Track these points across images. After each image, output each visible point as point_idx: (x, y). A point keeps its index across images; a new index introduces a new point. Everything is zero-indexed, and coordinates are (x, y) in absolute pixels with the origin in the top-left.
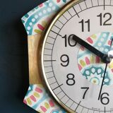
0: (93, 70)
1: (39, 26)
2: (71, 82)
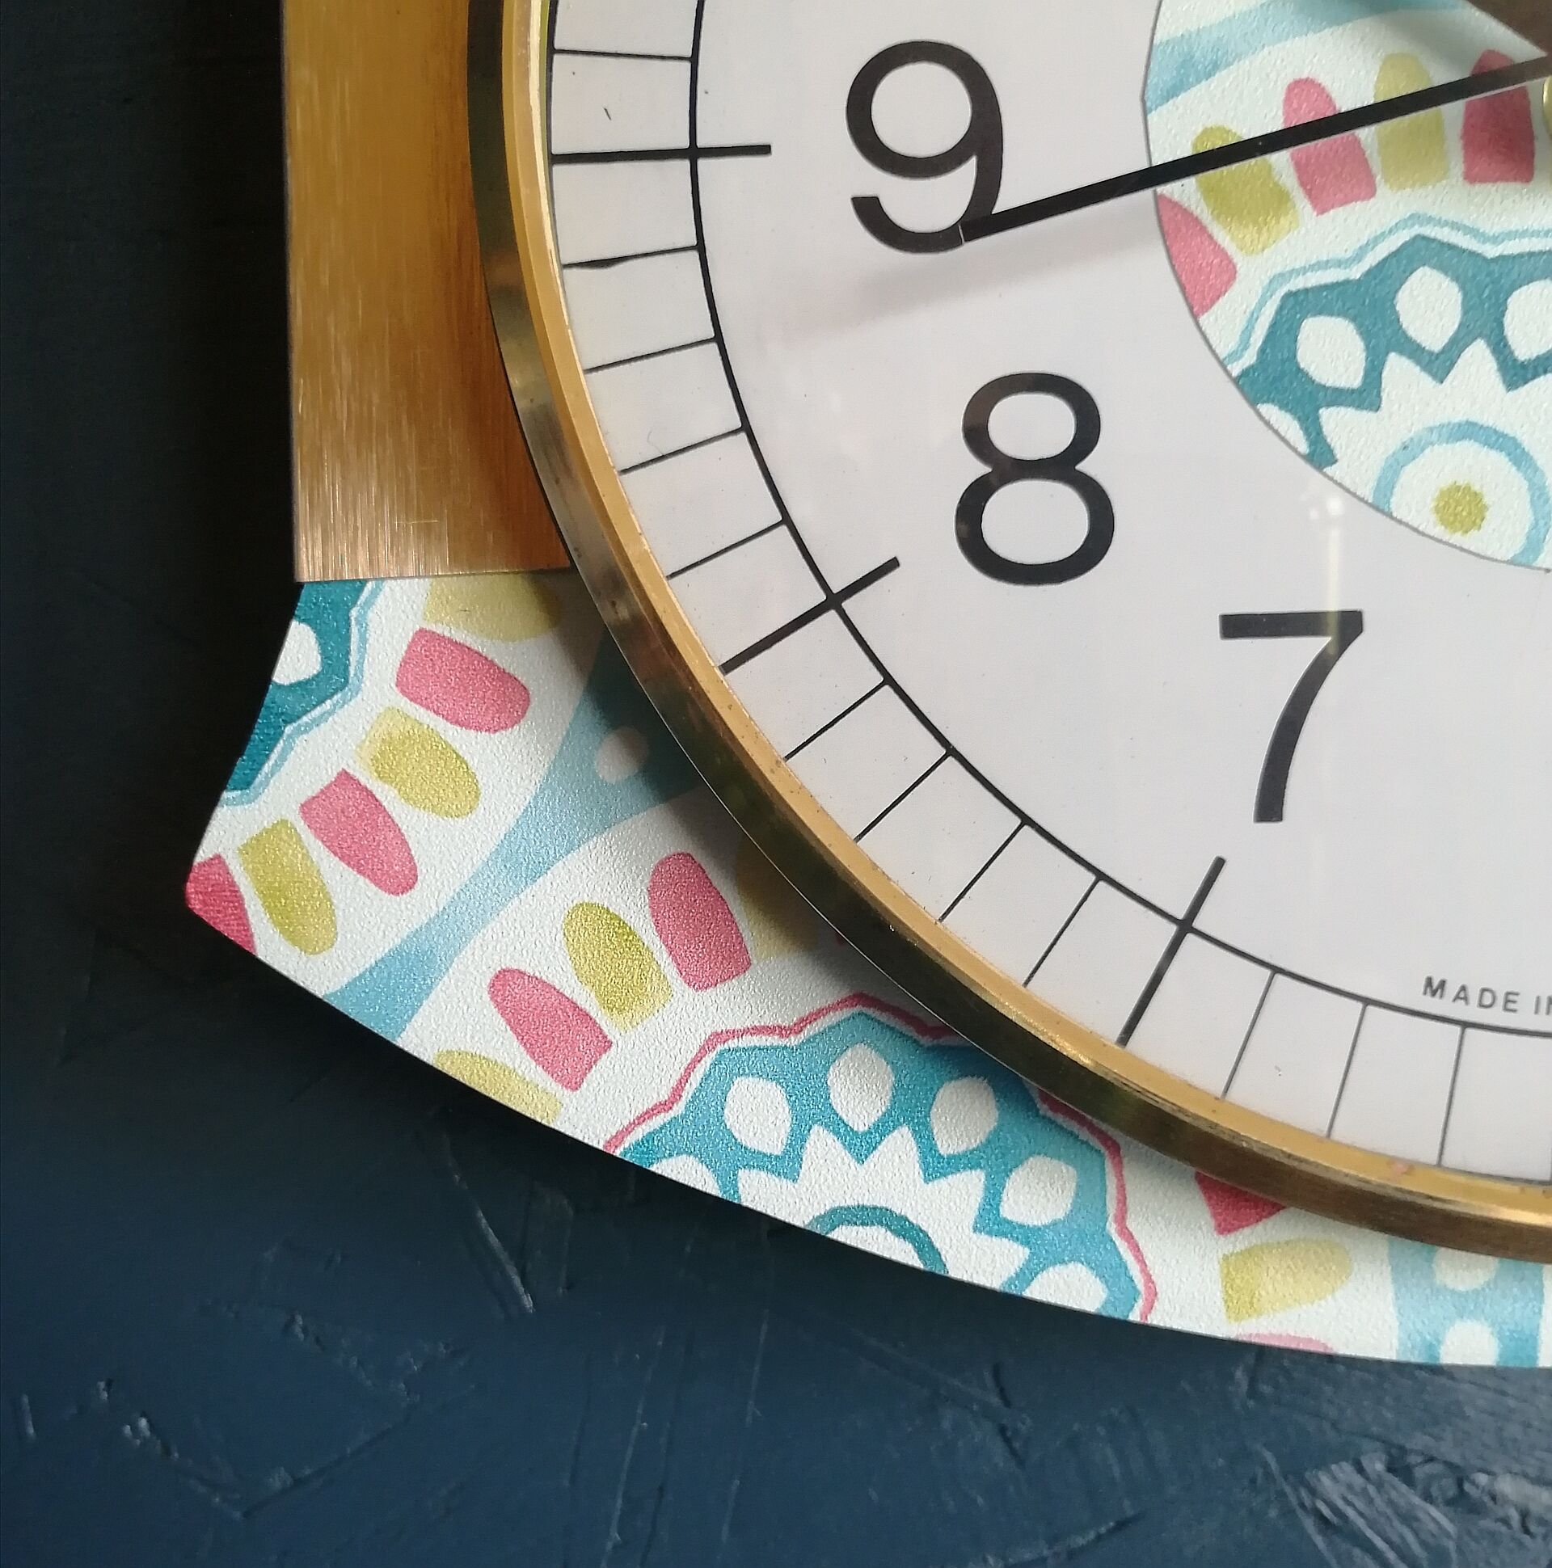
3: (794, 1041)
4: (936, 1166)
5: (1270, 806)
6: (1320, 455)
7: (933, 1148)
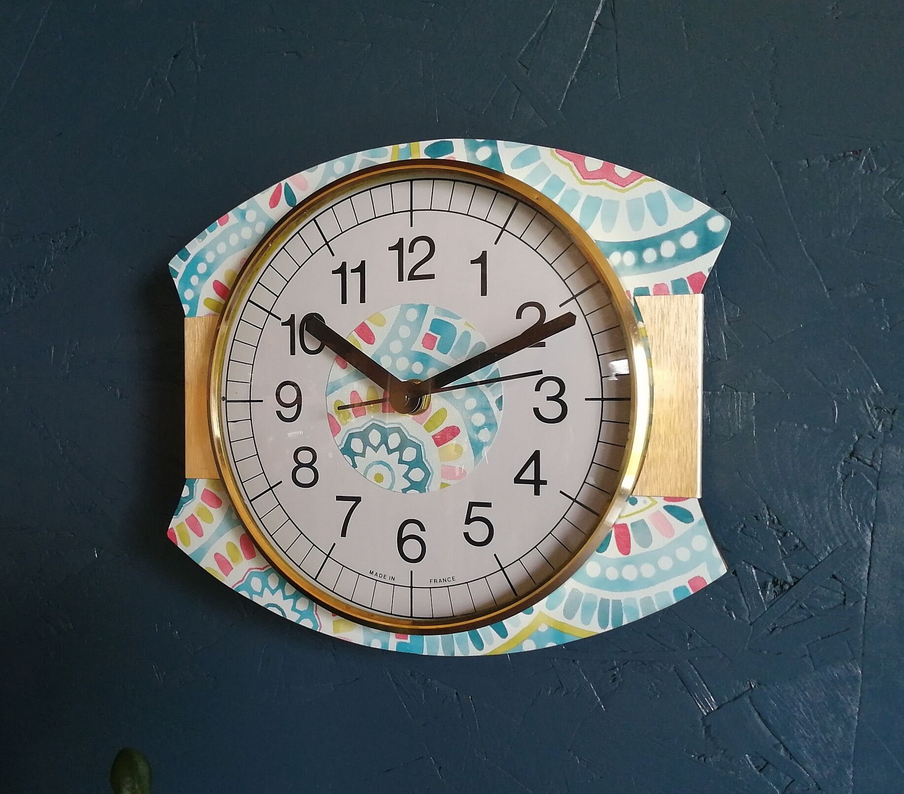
0: (375, 437)
1: (217, 286)
2: (305, 475)
3: (263, 571)
4: (285, 598)
5: (344, 534)
6: (354, 466)
7: (285, 594)
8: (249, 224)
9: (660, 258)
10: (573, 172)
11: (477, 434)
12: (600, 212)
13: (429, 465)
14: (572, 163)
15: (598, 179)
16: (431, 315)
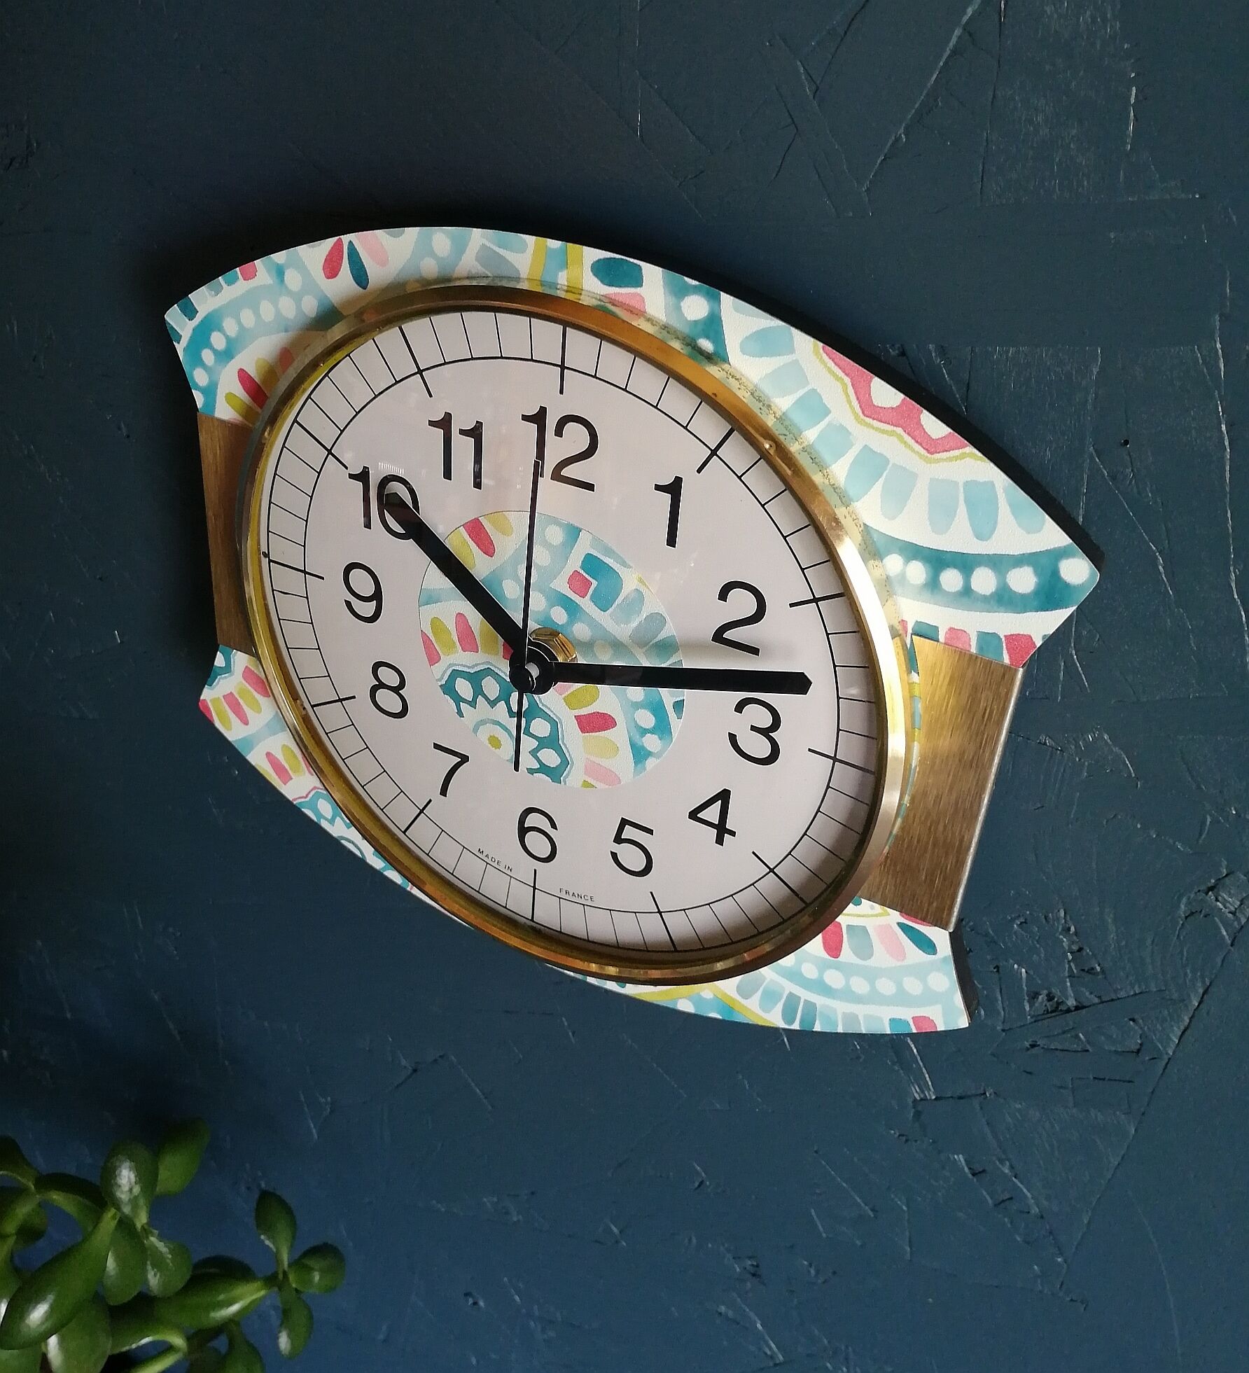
1: (243, 376)
2: (388, 700)
5: (444, 793)
6: (460, 713)
8: (290, 293)
9: (967, 591)
10: (848, 396)
11: (642, 737)
12: (881, 480)
13: (568, 752)
14: (847, 380)
15: (889, 424)
16: (584, 546)
